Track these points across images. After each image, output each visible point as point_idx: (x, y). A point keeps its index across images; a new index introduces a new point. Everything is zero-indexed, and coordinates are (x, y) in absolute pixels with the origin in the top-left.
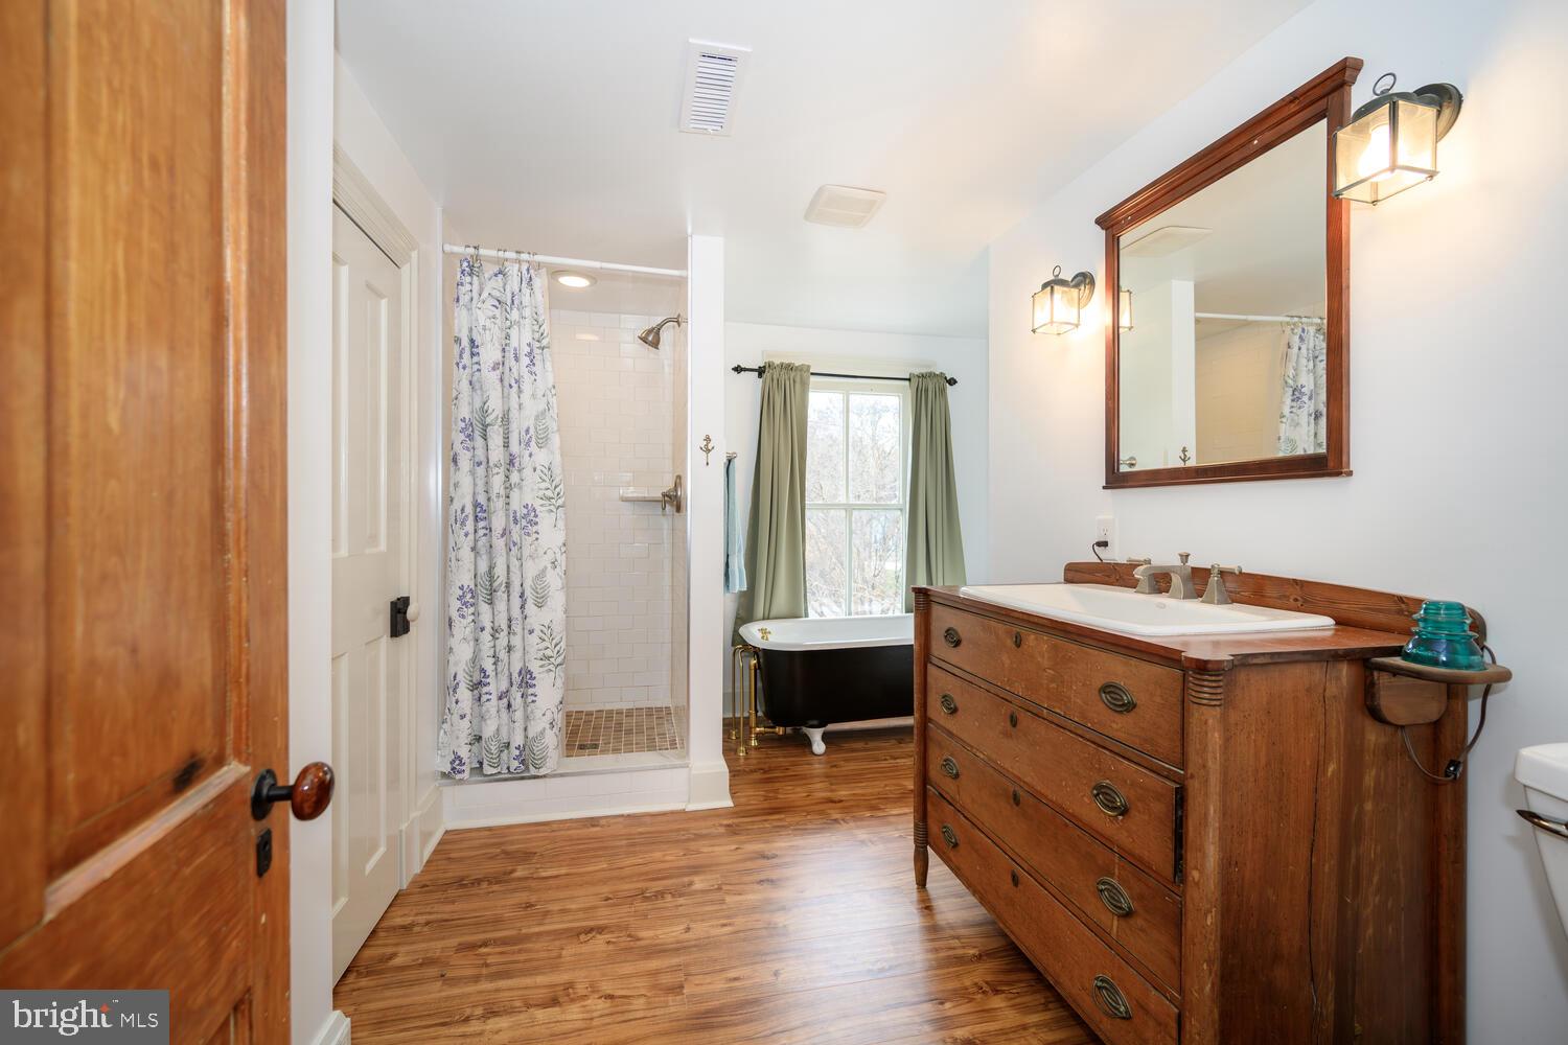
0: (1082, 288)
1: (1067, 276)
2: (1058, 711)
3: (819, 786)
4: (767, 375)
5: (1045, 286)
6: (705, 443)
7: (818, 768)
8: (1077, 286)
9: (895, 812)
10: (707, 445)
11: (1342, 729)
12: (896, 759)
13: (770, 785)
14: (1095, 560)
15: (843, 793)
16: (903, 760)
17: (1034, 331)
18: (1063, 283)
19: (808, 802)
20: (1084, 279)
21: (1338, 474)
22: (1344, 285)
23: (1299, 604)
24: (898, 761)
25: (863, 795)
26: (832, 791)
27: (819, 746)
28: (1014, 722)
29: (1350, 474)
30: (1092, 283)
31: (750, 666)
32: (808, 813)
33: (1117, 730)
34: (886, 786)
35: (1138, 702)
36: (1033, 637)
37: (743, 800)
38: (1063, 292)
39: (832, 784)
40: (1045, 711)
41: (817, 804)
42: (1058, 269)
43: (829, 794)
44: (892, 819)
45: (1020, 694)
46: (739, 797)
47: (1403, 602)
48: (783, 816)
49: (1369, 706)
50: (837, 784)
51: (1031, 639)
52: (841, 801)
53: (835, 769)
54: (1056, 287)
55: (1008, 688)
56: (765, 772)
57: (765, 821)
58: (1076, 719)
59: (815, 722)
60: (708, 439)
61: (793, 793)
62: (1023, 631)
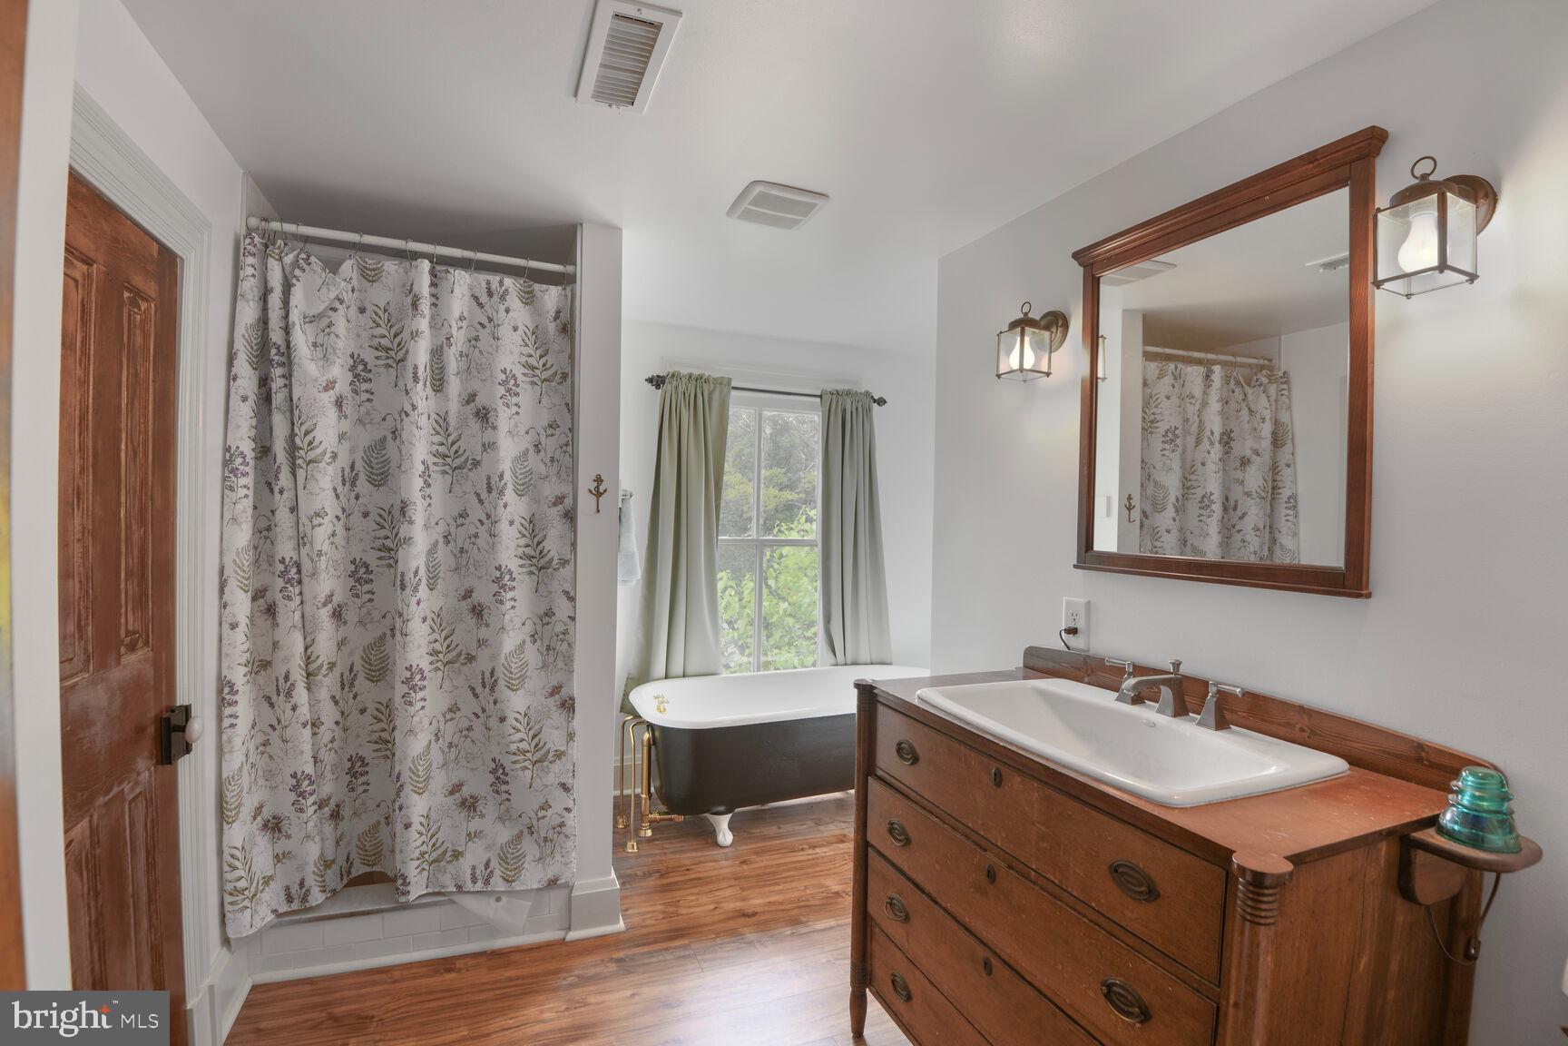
0: (1054, 330)
1: (1035, 315)
2: (1052, 878)
3: (728, 892)
4: (668, 387)
5: (1013, 325)
6: (596, 484)
7: (724, 866)
8: (1047, 327)
9: (819, 926)
10: (598, 487)
11: (1376, 915)
12: (814, 847)
13: (669, 895)
14: (1061, 647)
15: (757, 901)
16: (825, 849)
17: (999, 376)
18: (1032, 323)
19: (717, 918)
20: (1056, 321)
21: (1359, 596)
22: (1369, 381)
23: (1306, 735)
24: (818, 850)
25: (781, 903)
26: (744, 899)
27: (726, 837)
28: (991, 875)
29: (1369, 596)
30: (1066, 326)
31: (643, 740)
32: (718, 935)
33: (1131, 920)
34: (806, 887)
35: (1162, 893)
36: (1019, 779)
37: (636, 920)
38: (1034, 333)
39: (743, 889)
40: (1033, 873)
41: (728, 919)
42: (1027, 306)
43: (738, 905)
44: (817, 937)
45: (999, 844)
46: (632, 916)
47: (1423, 750)
48: (686, 941)
49: (1404, 887)
50: (749, 888)
51: (1015, 782)
52: (755, 914)
53: (745, 867)
54: (1028, 330)
55: (982, 833)
56: (662, 876)
57: (666, 949)
58: (1075, 893)
59: (722, 808)
60: (599, 480)
61: (698, 905)
62: (1004, 770)
